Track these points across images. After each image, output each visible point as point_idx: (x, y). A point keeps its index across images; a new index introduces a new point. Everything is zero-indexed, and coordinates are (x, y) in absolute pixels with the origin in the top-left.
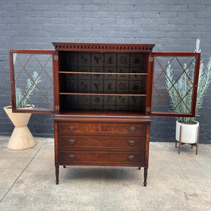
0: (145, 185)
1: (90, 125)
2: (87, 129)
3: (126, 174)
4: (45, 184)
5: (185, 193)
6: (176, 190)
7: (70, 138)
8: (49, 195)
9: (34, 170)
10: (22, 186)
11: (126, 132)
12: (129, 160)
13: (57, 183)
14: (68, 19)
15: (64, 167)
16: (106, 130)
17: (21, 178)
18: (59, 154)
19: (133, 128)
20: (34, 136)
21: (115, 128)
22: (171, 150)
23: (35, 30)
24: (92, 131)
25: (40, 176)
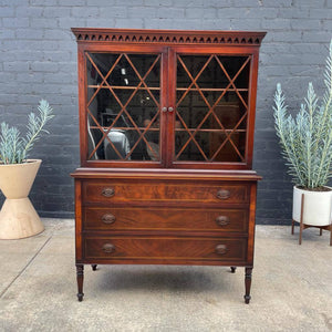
0: (247, 302)
1: (143, 187)
2: (138, 195)
3: (209, 281)
4: (57, 300)
5: (323, 315)
6: (306, 310)
7: (105, 212)
8: (64, 323)
9: (37, 274)
10: (13, 305)
11: (211, 199)
12: (216, 253)
13: (80, 299)
14: (102, 9)
15: (94, 269)
16: (174, 196)
17: (11, 289)
18: (83, 243)
19: (225, 192)
20: (41, 215)
21: (191, 192)
22: (284, 238)
23: (44, 29)
24: (147, 198)
25: (48, 287)
